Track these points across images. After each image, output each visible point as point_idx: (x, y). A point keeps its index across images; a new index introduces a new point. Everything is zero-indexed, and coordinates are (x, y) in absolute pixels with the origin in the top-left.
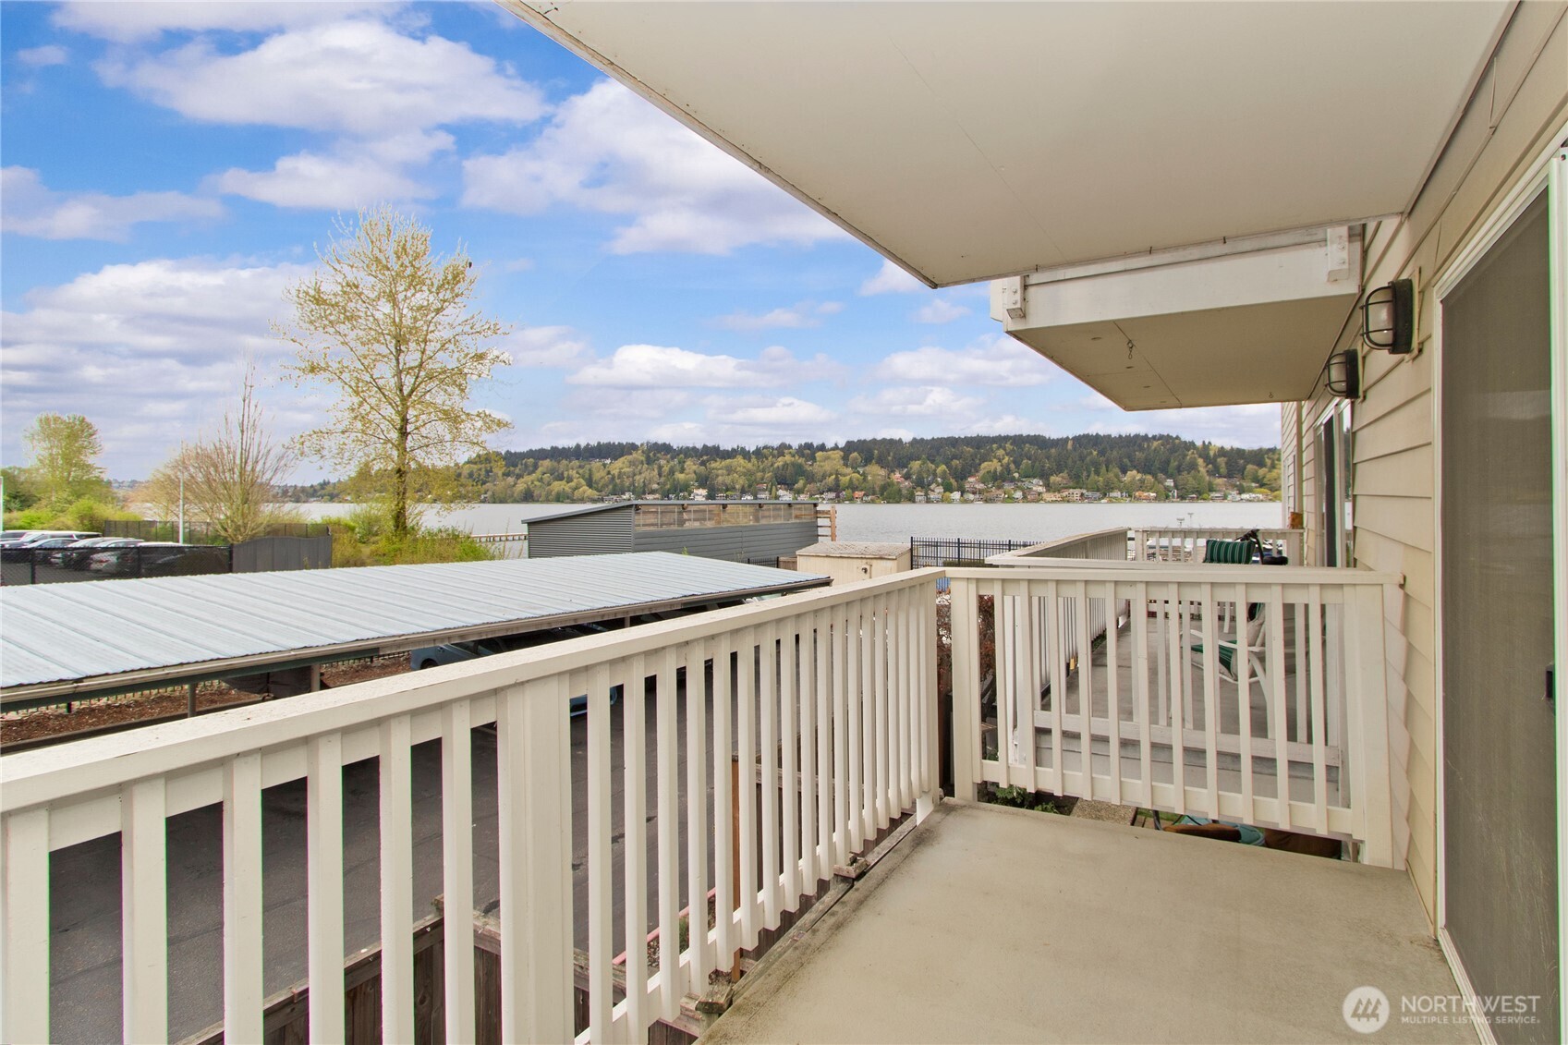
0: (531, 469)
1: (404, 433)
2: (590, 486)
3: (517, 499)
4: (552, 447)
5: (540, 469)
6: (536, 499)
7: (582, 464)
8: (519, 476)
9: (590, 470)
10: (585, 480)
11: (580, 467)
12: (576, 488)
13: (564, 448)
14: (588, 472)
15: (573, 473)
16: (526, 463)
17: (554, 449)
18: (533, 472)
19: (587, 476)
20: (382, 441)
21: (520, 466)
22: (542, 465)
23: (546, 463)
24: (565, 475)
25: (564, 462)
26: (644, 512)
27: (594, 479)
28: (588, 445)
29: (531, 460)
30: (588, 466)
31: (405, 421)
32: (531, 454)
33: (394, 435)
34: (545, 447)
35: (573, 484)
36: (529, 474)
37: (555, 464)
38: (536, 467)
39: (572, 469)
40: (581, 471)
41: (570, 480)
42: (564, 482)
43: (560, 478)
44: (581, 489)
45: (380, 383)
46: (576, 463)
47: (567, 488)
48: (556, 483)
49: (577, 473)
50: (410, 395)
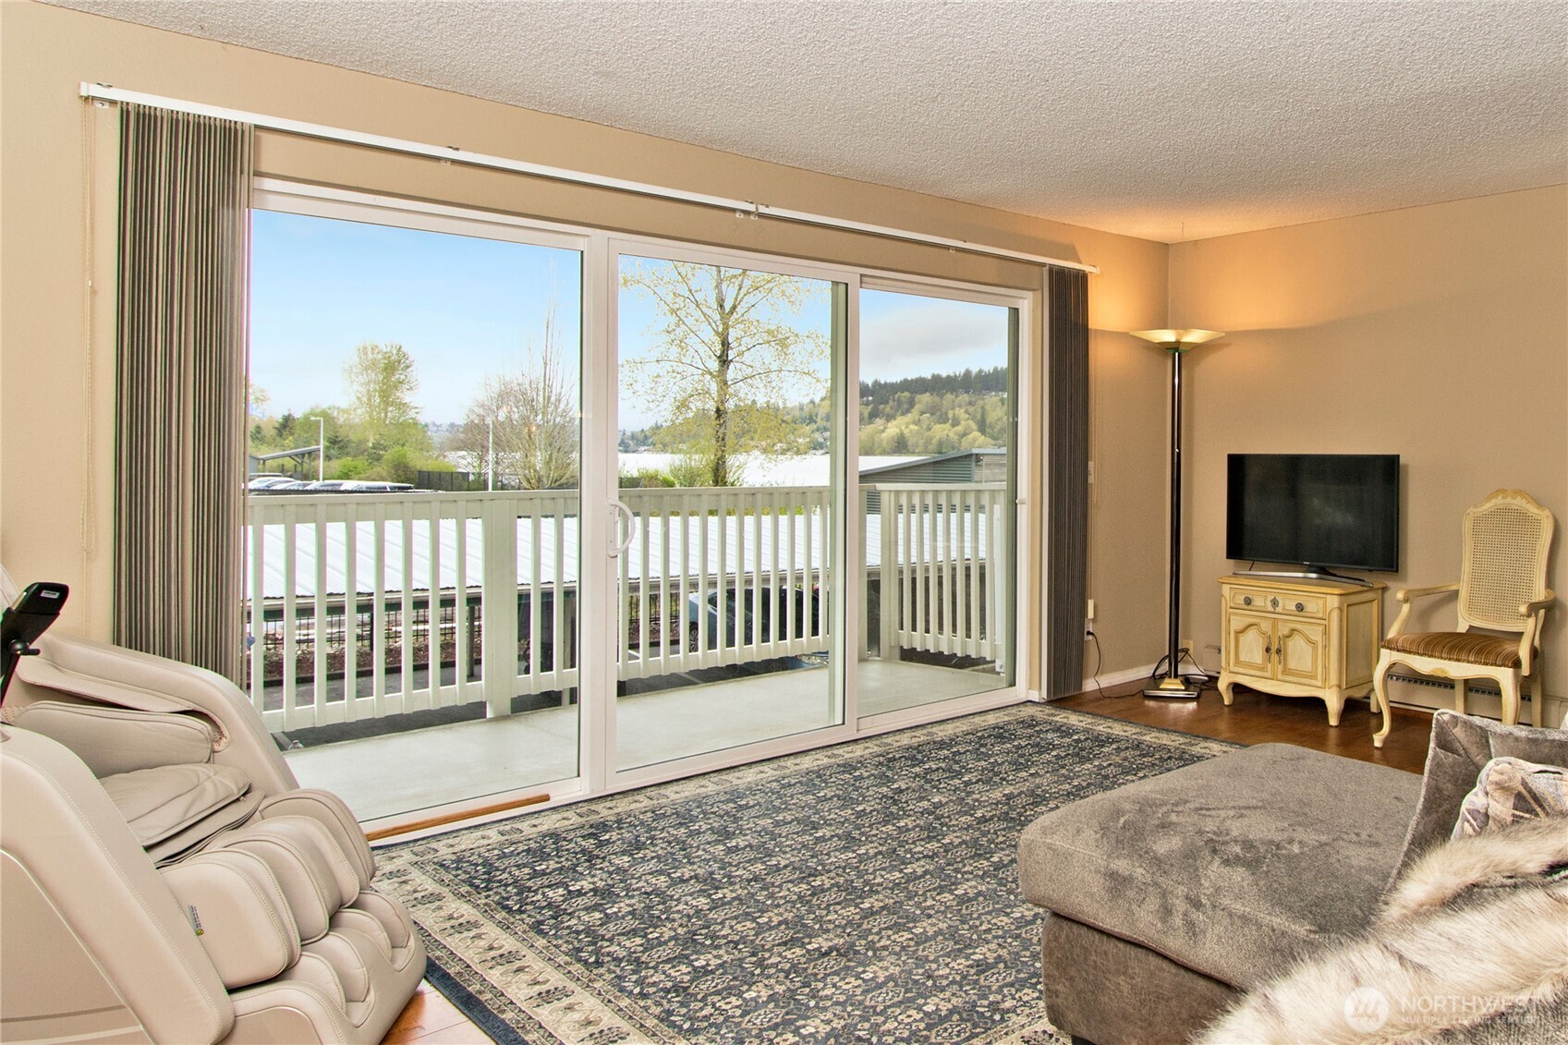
0: (906, 406)
1: (724, 361)
2: (982, 431)
3: (888, 449)
4: (933, 376)
5: (917, 407)
6: (911, 450)
7: (973, 399)
8: (890, 418)
9: (983, 408)
10: (977, 423)
11: (970, 403)
12: (964, 435)
13: (948, 377)
14: (980, 410)
15: (960, 413)
16: (899, 397)
17: (936, 378)
18: (908, 411)
19: (979, 417)
20: (700, 372)
21: (891, 403)
22: (920, 402)
23: (926, 398)
24: (950, 416)
25: (949, 397)
27: (988, 421)
28: (980, 371)
29: (907, 394)
30: (980, 403)
31: (726, 345)
32: (907, 385)
33: (714, 365)
34: (924, 375)
35: (959, 429)
36: (903, 414)
37: (937, 399)
38: (912, 404)
39: (960, 406)
40: (971, 409)
41: (956, 423)
42: (947, 426)
43: (943, 420)
44: (970, 437)
45: (699, 297)
46: (964, 398)
47: (951, 435)
48: (938, 427)
49: (966, 412)
50: (732, 312)
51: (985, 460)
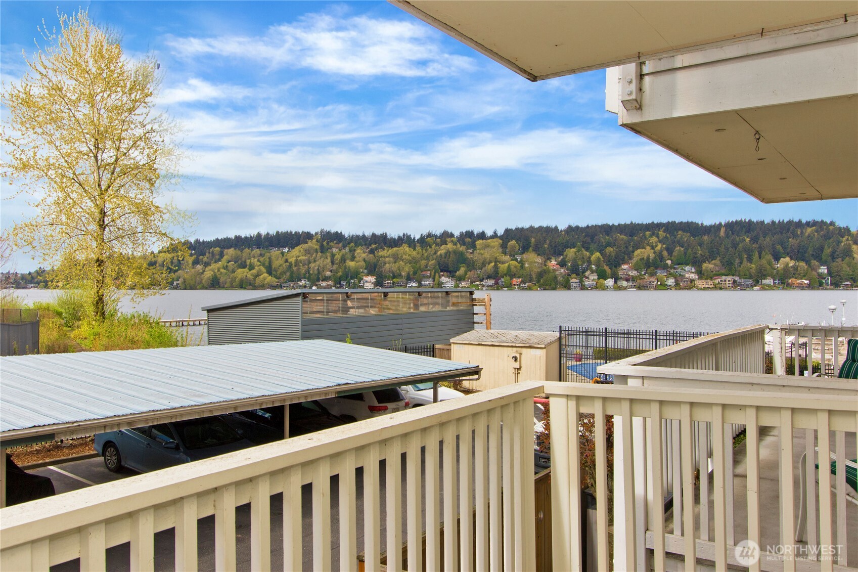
0: (217, 257)
2: (270, 273)
3: (205, 285)
4: (236, 237)
5: (225, 257)
6: (222, 286)
7: (263, 252)
8: (207, 264)
9: (270, 258)
10: (266, 268)
11: (261, 255)
12: (258, 275)
13: (246, 238)
14: (268, 260)
15: (254, 261)
16: (213, 251)
17: (238, 238)
18: (219, 260)
19: (267, 264)
20: (83, 233)
21: (207, 254)
22: (227, 254)
23: (231, 252)
24: (248, 263)
25: (247, 251)
26: (312, 300)
27: (273, 266)
28: (268, 234)
29: (218, 249)
30: (268, 255)
31: (103, 213)
32: (218, 243)
33: (93, 227)
34: (229, 236)
35: (254, 271)
36: (216, 262)
37: (239, 252)
38: (222, 255)
39: (254, 257)
40: (262, 259)
41: (252, 267)
42: (246, 270)
43: (243, 266)
44: (262, 277)
45: (81, 178)
46: (257, 251)
47: (249, 276)
48: (240, 270)
49: (259, 261)
50: (107, 190)
51: (311, 297)
